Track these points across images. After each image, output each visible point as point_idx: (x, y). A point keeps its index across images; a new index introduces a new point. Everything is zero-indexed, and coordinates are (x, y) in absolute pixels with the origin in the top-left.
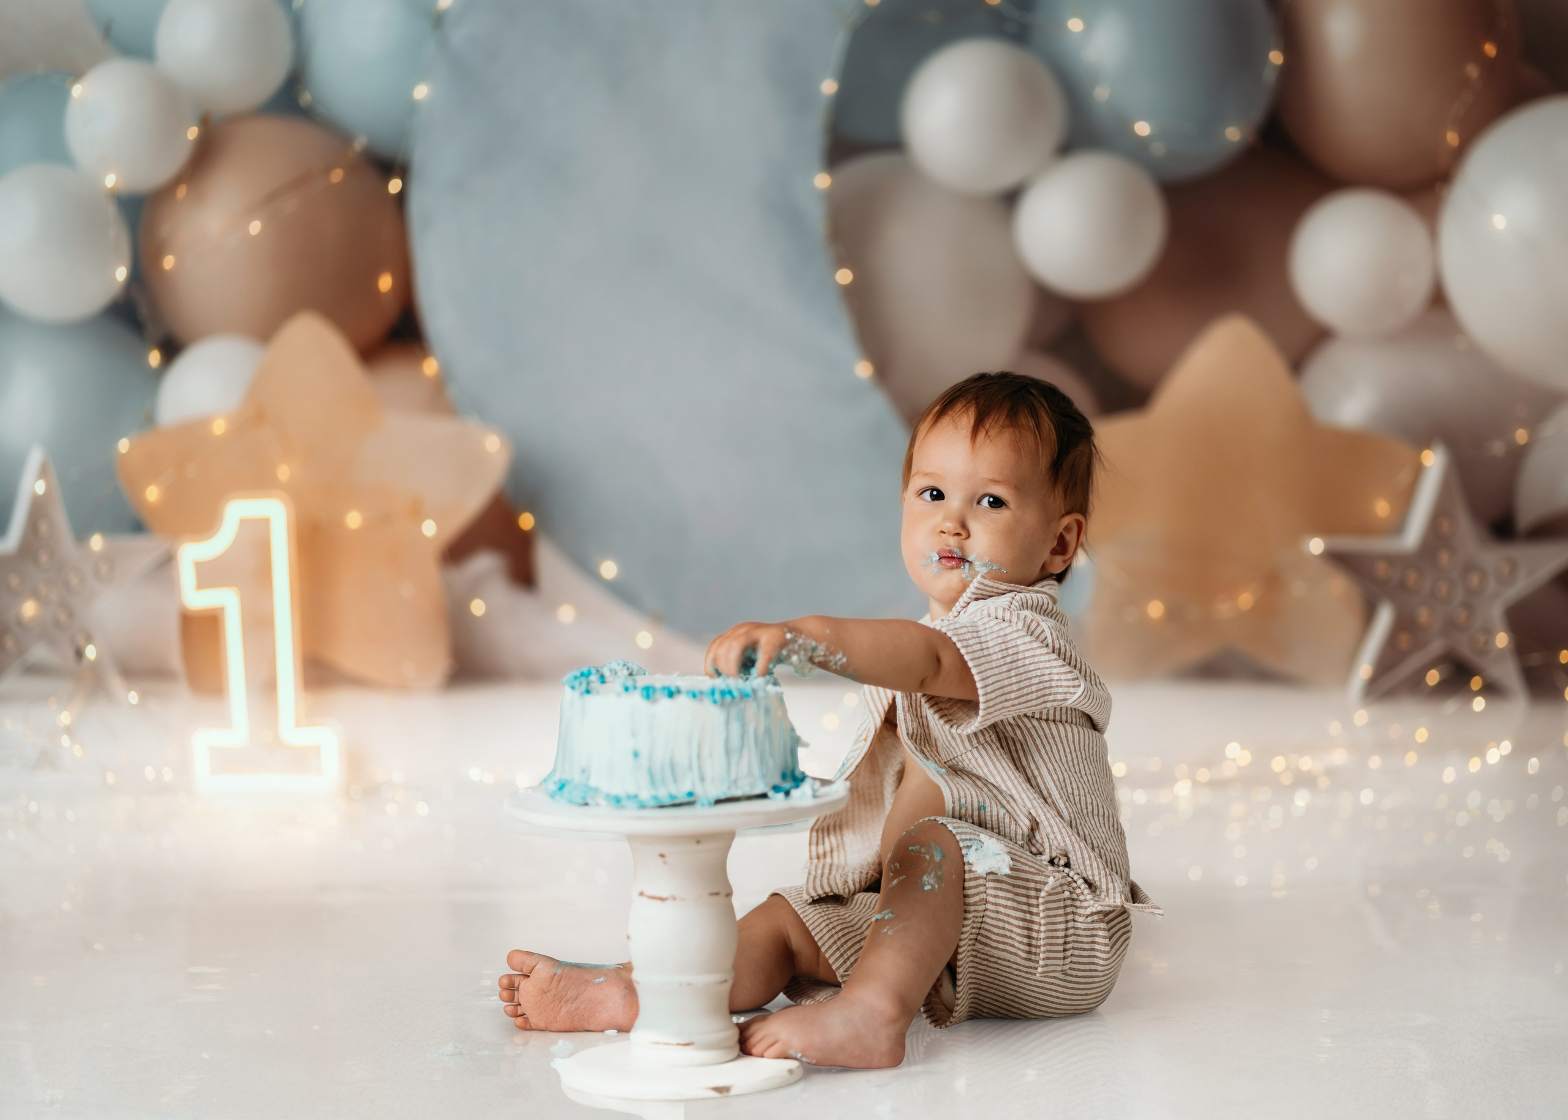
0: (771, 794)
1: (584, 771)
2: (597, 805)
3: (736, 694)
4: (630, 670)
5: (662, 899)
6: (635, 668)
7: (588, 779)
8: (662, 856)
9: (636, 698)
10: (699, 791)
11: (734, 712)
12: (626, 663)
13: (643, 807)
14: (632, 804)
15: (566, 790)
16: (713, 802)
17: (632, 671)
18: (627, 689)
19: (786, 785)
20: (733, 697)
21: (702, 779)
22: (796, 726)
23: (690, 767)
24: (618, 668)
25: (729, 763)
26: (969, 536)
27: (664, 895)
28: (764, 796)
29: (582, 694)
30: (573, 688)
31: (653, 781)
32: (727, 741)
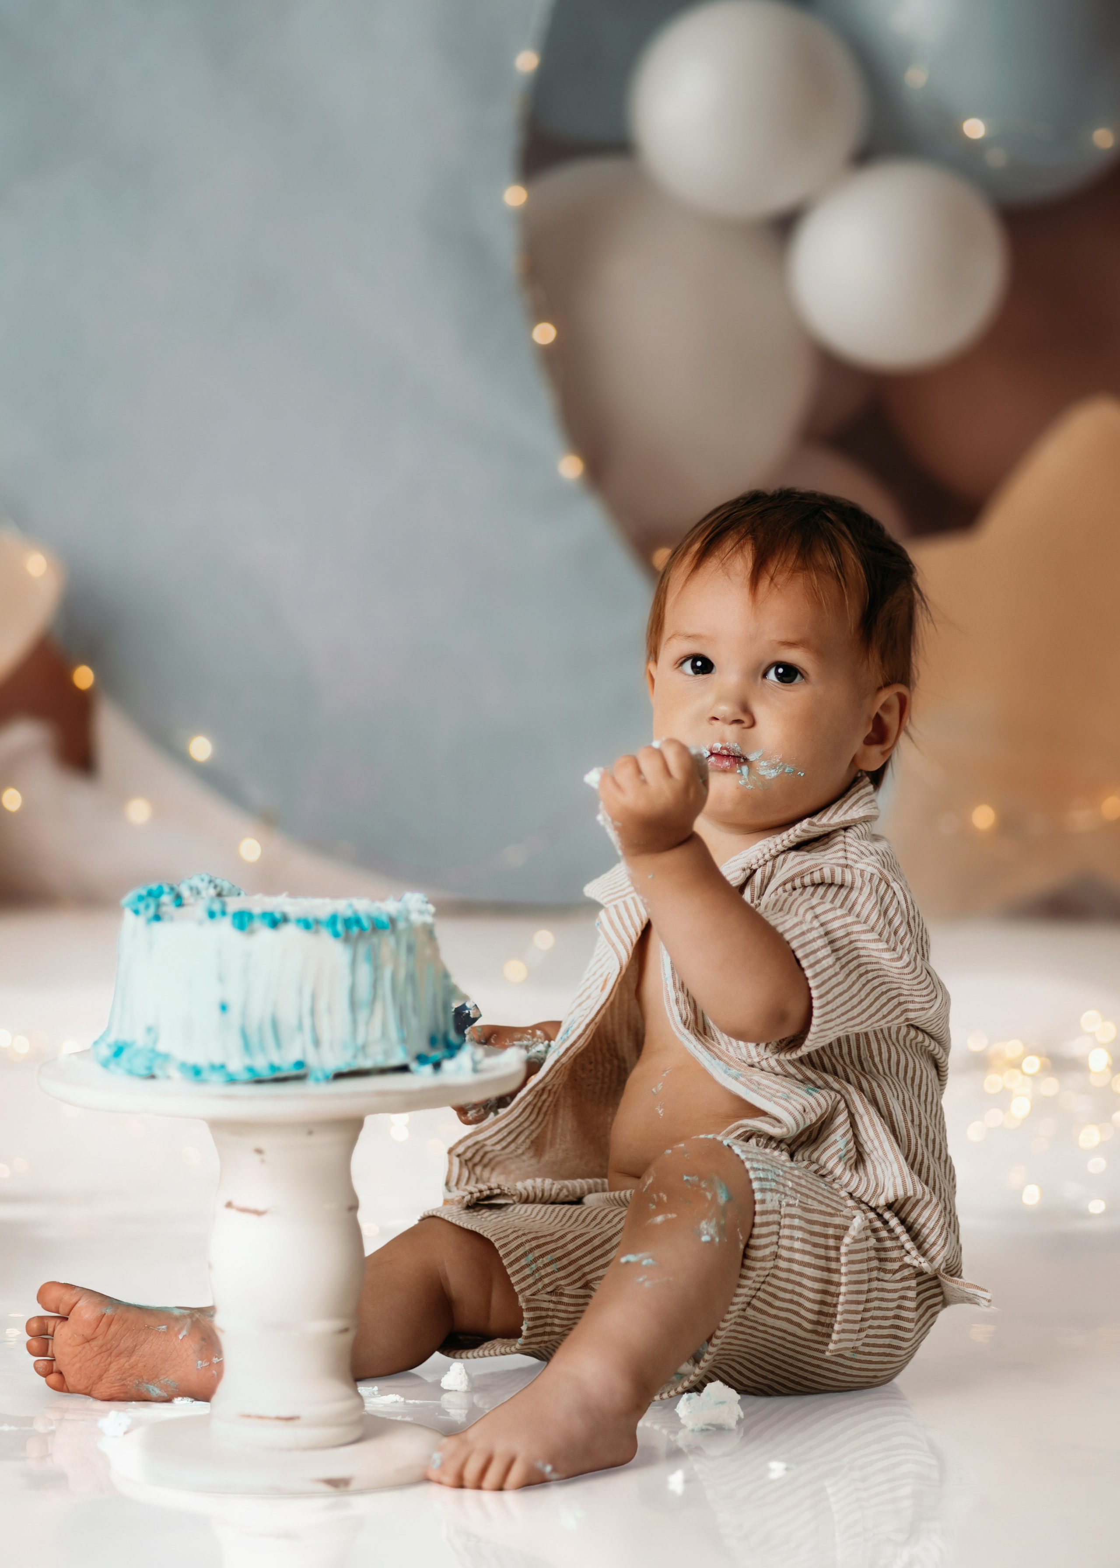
0: (414, 1066)
1: (149, 1030)
2: (168, 1078)
3: (366, 923)
4: (219, 889)
5: (258, 1213)
6: (226, 885)
7: (155, 1041)
8: (259, 1151)
9: (225, 926)
10: (312, 1060)
11: (362, 949)
12: (213, 878)
13: (232, 1081)
14: (217, 1078)
15: (125, 1056)
16: (331, 1077)
17: (222, 890)
18: (212, 915)
19: (436, 1054)
20: (362, 929)
21: (317, 1043)
22: (452, 969)
23: (300, 1027)
24: (202, 885)
25: (355, 1022)
26: (753, 724)
27: (261, 1207)
28: (404, 1069)
29: (149, 921)
30: (136, 912)
31: (247, 1046)
32: (353, 990)
